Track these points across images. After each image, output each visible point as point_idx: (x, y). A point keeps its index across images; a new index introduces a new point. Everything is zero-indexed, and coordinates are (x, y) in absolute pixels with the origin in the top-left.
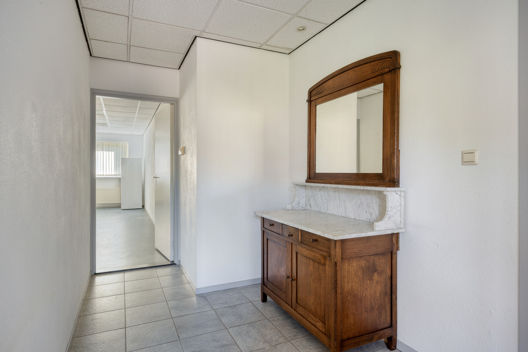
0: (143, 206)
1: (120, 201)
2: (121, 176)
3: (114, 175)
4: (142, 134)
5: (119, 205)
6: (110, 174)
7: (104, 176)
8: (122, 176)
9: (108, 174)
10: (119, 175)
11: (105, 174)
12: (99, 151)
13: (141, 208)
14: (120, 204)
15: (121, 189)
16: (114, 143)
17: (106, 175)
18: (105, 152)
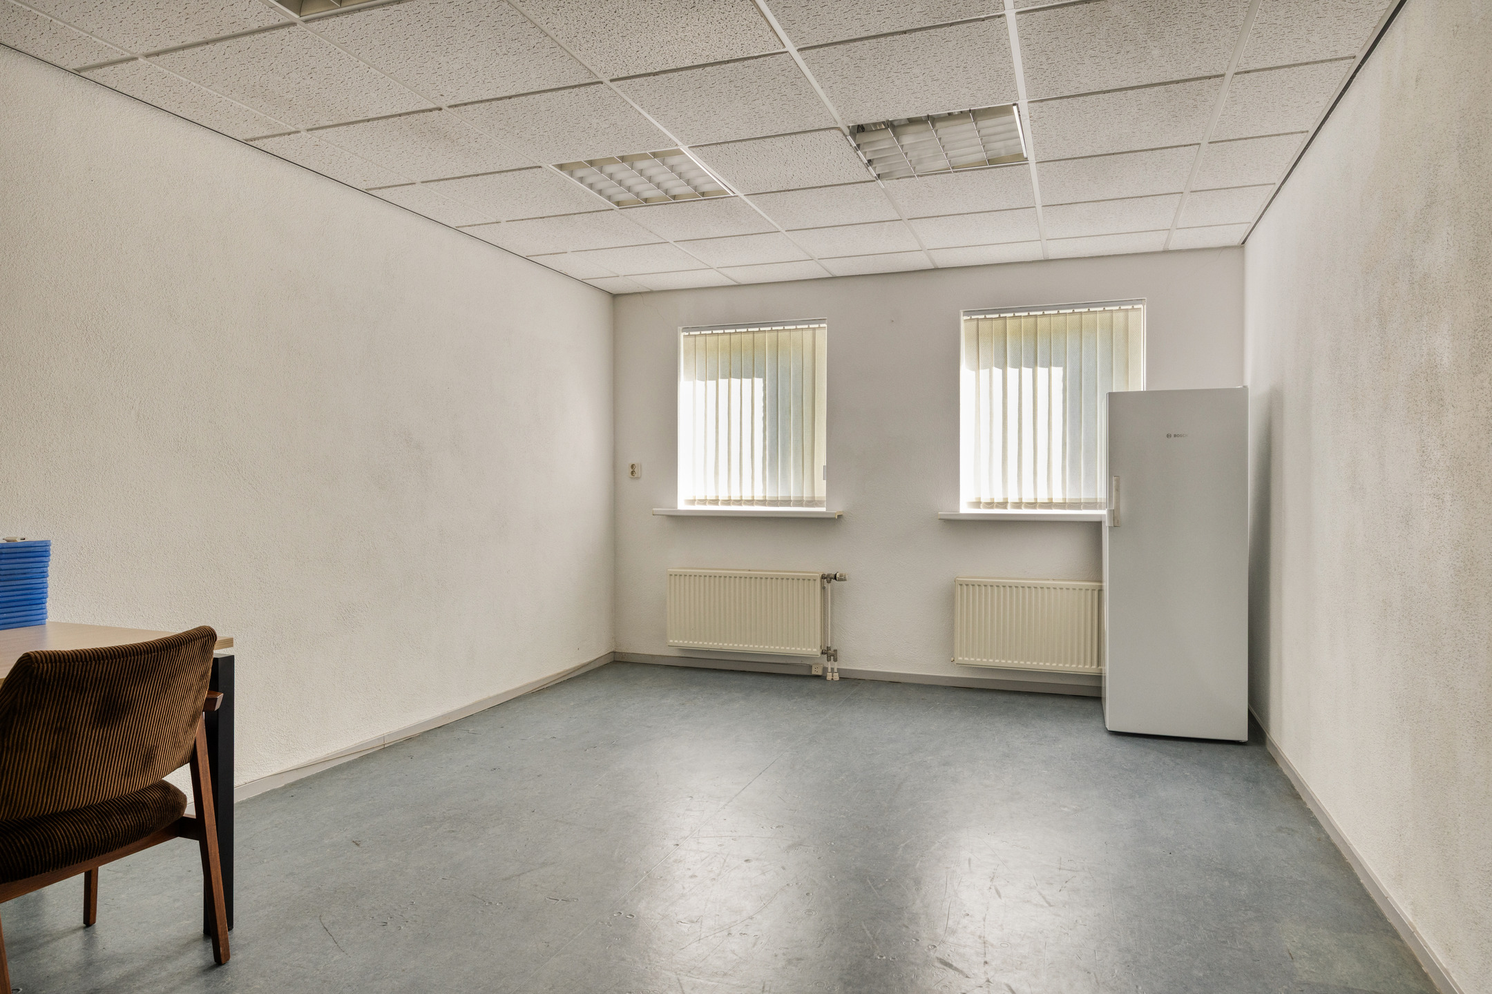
0: (1257, 731)
1: (1099, 664)
2: (1104, 512)
3: (1062, 505)
4: (1237, 240)
5: (1093, 684)
6: (1043, 497)
7: (1010, 511)
8: (1110, 511)
9: (1028, 497)
10: (1093, 505)
11: (1013, 497)
12: (985, 368)
13: (1243, 736)
14: (1099, 678)
15: (1100, 591)
16: (1061, 318)
17: (1018, 505)
18: (1012, 372)
